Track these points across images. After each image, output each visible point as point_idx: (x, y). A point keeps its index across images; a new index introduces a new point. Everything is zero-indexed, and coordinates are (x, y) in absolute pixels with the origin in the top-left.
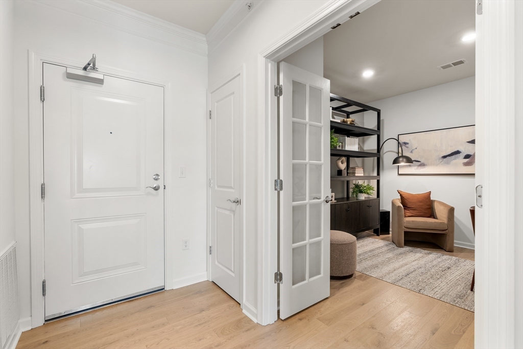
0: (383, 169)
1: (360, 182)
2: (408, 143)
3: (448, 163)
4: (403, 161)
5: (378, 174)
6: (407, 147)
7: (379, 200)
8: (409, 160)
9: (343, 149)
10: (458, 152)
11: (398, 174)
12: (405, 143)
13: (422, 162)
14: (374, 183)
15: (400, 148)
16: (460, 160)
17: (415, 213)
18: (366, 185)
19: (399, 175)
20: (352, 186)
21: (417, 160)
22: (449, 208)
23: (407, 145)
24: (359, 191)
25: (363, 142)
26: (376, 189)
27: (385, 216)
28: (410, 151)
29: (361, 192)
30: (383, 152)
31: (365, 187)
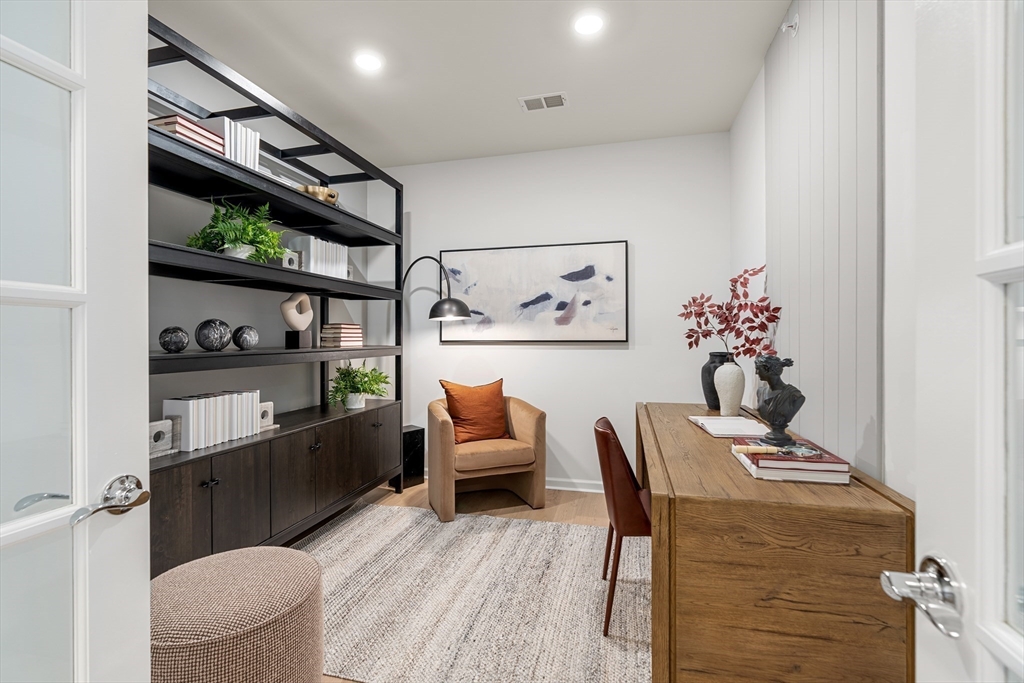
0: (409, 329)
1: (356, 364)
2: (459, 273)
3: (531, 319)
4: (450, 311)
5: (399, 342)
6: (458, 281)
7: (401, 404)
8: (463, 310)
9: (303, 269)
10: (546, 297)
11: (441, 341)
12: (455, 272)
13: (486, 315)
14: (388, 365)
15: (444, 282)
16: (549, 312)
17: (475, 430)
18: (368, 370)
19: (443, 342)
20: (333, 374)
21: (476, 309)
22: (537, 416)
23: (458, 277)
24: (351, 387)
25: (366, 262)
26: (392, 379)
27: (413, 441)
28: (464, 289)
29: (356, 390)
30: (409, 287)
31: (366, 375)
